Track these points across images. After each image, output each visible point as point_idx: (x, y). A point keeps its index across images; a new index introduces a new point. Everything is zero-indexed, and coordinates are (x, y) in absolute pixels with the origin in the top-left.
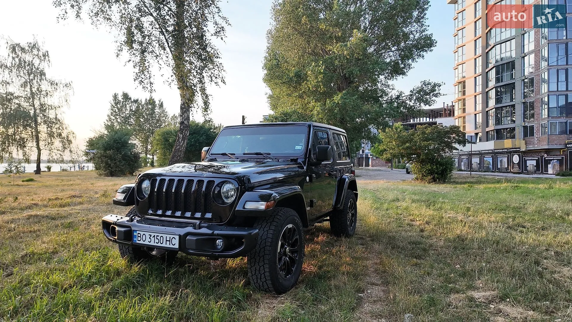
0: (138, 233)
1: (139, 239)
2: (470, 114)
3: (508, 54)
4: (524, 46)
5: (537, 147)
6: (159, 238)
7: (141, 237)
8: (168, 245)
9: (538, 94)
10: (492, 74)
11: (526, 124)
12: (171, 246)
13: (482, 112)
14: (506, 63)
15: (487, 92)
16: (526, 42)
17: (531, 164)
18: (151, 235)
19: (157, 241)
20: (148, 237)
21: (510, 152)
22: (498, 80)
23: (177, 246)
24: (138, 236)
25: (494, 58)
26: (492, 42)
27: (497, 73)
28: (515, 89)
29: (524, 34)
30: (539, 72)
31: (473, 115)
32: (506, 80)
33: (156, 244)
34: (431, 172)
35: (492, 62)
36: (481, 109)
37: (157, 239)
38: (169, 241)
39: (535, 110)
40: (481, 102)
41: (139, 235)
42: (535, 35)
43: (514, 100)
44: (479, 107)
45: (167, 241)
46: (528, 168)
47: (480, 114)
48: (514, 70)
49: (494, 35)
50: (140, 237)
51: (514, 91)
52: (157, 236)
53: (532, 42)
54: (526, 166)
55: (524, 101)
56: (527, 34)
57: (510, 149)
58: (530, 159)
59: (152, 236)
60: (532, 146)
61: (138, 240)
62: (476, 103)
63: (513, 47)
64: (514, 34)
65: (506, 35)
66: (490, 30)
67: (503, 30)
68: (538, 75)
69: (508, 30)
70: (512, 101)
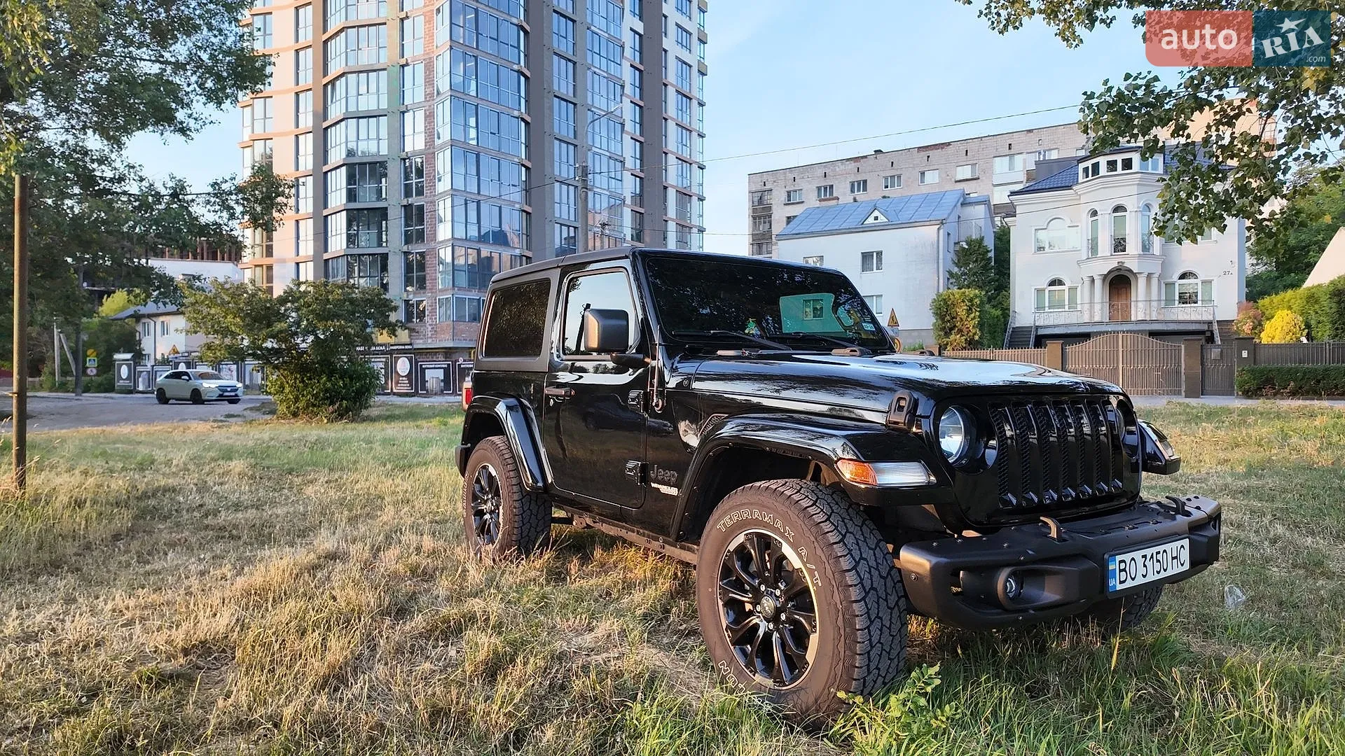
0: (1120, 562)
1: (1123, 576)
2: (283, 261)
3: (373, 148)
4: (404, 136)
5: (431, 344)
6: (1159, 557)
7: (1127, 569)
8: (1176, 570)
9: (432, 241)
10: (338, 181)
11: (410, 297)
12: (1181, 569)
13: (315, 258)
14: (360, 164)
15: (326, 217)
16: (408, 130)
17: (434, 376)
18: (1145, 556)
19: (1157, 567)
20: (1140, 561)
21: (391, 353)
22: (351, 196)
23: (1187, 565)
24: (1121, 571)
25: (343, 146)
26: (335, 112)
27: (351, 179)
28: (386, 220)
29: (403, 113)
30: (435, 195)
31: (293, 265)
32: (367, 200)
33: (1156, 577)
34: (331, 397)
35: (337, 155)
36: (311, 252)
37: (1157, 561)
39: (428, 270)
40: (311, 237)
41: (1123, 566)
42: (425, 120)
43: (384, 244)
44: (308, 248)
45: (1172, 559)
46: (428, 385)
47: (311, 265)
48: (383, 180)
49: (344, 95)
50: (1124, 570)
51: (384, 225)
52: (1157, 553)
53: (421, 133)
54: (424, 381)
55: (405, 248)
56: (411, 112)
57: (392, 345)
58: (431, 366)
60: (421, 341)
61: (1120, 582)
62: (298, 238)
63: (384, 133)
64: (384, 105)
65: (368, 103)
66: (333, 82)
67: (363, 89)
68: (431, 202)
69: (372, 94)
70: (380, 245)
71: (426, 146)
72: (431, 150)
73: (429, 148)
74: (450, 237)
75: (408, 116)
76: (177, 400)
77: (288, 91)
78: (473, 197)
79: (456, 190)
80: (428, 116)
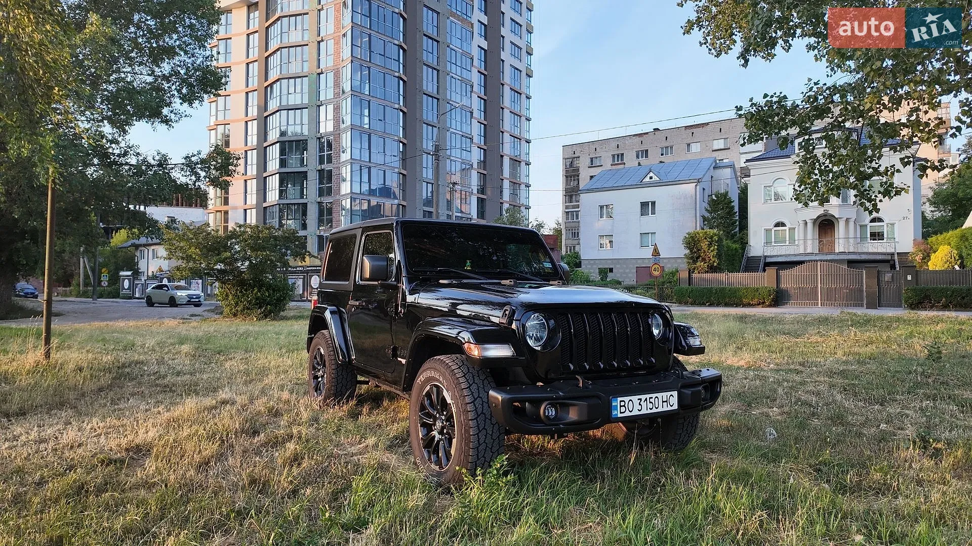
0: (621, 401)
1: (623, 409)
2: (235, 208)
3: (298, 129)
4: (319, 123)
6: (651, 400)
7: (626, 406)
8: (665, 409)
9: (337, 194)
10: (274, 153)
11: (322, 233)
12: (670, 408)
13: (258, 206)
14: (289, 141)
15: (265, 178)
16: (322, 118)
18: (641, 399)
19: (650, 406)
20: (636, 402)
21: (307, 272)
22: (283, 163)
23: (675, 407)
24: (621, 406)
25: (278, 129)
26: (273, 105)
27: (282, 152)
28: (307, 180)
29: (319, 106)
30: (340, 163)
31: (242, 211)
32: (294, 166)
33: (649, 411)
34: (260, 302)
35: (273, 136)
36: (254, 202)
37: (650, 402)
38: (666, 401)
39: (334, 215)
40: (255, 191)
41: (622, 404)
42: (334, 111)
43: (305, 197)
44: (252, 199)
45: (663, 402)
47: (254, 211)
48: (305, 152)
49: (278, 94)
50: (624, 406)
51: (305, 183)
52: (650, 398)
53: (330, 120)
55: (319, 200)
56: (325, 106)
57: (308, 267)
59: (643, 400)
61: (621, 413)
62: (246, 192)
63: (305, 121)
64: (306, 101)
65: (295, 100)
66: (271, 85)
67: (292, 90)
68: (337, 168)
69: (298, 93)
70: (302, 197)
71: (334, 129)
72: (338, 132)
73: (336, 131)
74: (349, 191)
75: (322, 109)
76: (159, 304)
77: (241, 91)
78: (366, 164)
79: (354, 159)
80: (336, 109)
